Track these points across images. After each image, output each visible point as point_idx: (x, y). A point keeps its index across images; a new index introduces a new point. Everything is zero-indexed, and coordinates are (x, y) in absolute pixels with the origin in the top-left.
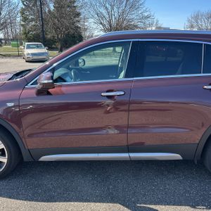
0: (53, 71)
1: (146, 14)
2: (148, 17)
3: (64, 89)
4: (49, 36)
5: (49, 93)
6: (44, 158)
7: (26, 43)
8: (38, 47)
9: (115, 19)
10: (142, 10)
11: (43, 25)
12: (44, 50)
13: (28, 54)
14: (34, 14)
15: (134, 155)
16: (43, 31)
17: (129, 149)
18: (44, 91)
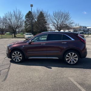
0: (32, 40)
1: (71, 22)
2: (72, 23)
3: (34, 43)
4: (34, 31)
5: (31, 44)
6: (29, 58)
7: (26, 33)
8: (30, 34)
9: (60, 24)
10: (70, 21)
11: (32, 27)
12: (32, 36)
13: (27, 37)
14: (29, 23)
15: (48, 58)
16: (32, 29)
17: (47, 56)
18: (30, 43)
